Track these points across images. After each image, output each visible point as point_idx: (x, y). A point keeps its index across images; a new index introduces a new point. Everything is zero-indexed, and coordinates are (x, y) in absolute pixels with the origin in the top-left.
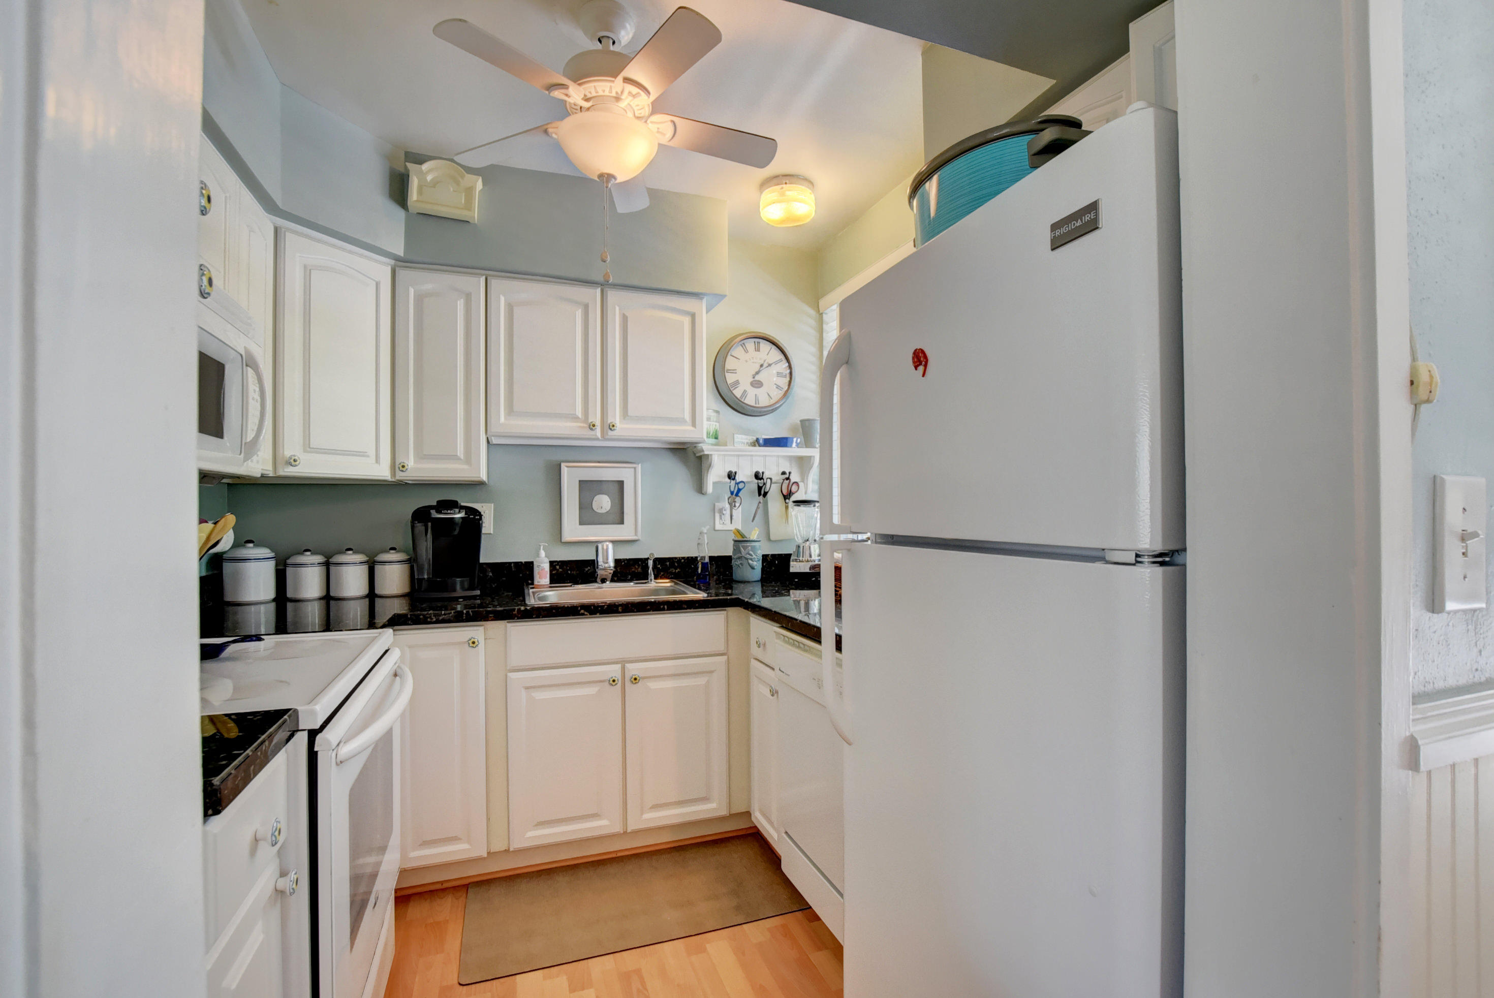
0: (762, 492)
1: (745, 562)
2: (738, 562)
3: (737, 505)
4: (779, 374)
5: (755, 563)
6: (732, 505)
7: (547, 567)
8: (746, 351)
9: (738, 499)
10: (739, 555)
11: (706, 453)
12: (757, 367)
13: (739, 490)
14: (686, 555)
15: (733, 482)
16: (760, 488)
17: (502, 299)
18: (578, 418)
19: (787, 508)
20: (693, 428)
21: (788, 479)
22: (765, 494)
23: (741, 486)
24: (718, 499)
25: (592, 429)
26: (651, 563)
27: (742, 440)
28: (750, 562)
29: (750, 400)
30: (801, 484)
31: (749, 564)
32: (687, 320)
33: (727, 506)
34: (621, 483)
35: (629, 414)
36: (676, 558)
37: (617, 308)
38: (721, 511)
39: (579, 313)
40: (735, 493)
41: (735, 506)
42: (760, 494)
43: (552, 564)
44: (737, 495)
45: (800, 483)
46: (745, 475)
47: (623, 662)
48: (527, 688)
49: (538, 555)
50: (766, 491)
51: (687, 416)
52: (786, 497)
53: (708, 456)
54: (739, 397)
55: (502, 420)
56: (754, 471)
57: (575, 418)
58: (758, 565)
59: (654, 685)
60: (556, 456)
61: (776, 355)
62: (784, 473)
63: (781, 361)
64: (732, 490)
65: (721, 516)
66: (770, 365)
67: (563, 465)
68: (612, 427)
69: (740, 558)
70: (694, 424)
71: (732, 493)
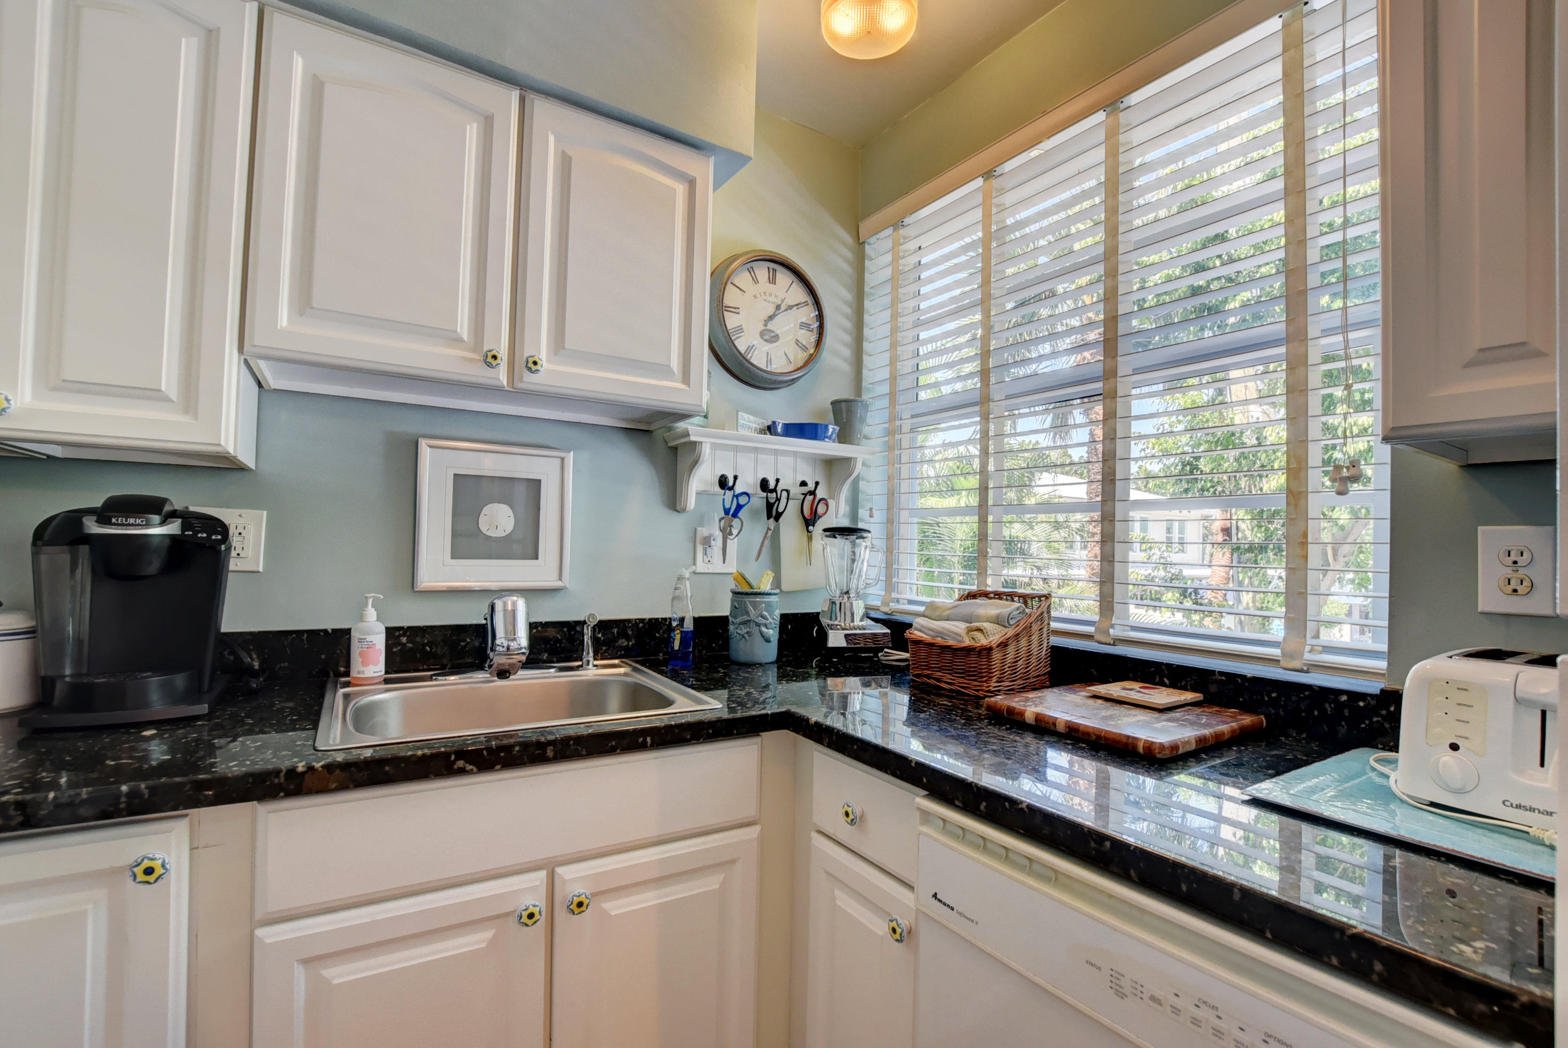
0: (773, 512)
1: (755, 630)
2: (744, 630)
3: (735, 532)
4: (804, 325)
5: (771, 632)
6: (726, 533)
7: (379, 641)
8: (756, 281)
9: (736, 522)
10: (746, 618)
11: (693, 438)
12: (771, 310)
13: (739, 507)
14: (647, 616)
15: (729, 494)
16: (769, 506)
17: (298, 64)
18: (460, 340)
19: (810, 538)
20: (684, 387)
21: (813, 493)
22: (778, 516)
23: (742, 500)
24: (701, 520)
25: (489, 365)
26: (588, 633)
27: (749, 422)
28: (764, 629)
29: (758, 360)
30: (831, 502)
31: (761, 633)
32: (680, 189)
33: (719, 535)
34: (535, 485)
35: (567, 346)
36: (629, 621)
37: (551, 139)
38: (707, 541)
39: (472, 131)
40: (733, 513)
41: (731, 534)
42: (769, 516)
43: (392, 633)
44: (735, 515)
45: (829, 501)
46: (747, 483)
47: (550, 866)
48: (306, 962)
49: (361, 618)
50: (780, 510)
51: (675, 363)
52: (809, 522)
53: (694, 444)
54: (743, 352)
55: (284, 320)
56: (761, 477)
57: (456, 340)
58: (773, 633)
59: (616, 907)
60: (408, 425)
61: (798, 294)
62: (803, 484)
63: (806, 304)
64: (727, 506)
65: (705, 550)
66: (790, 307)
67: (423, 444)
68: (533, 365)
69: (745, 623)
70: (686, 379)
71: (727, 512)
